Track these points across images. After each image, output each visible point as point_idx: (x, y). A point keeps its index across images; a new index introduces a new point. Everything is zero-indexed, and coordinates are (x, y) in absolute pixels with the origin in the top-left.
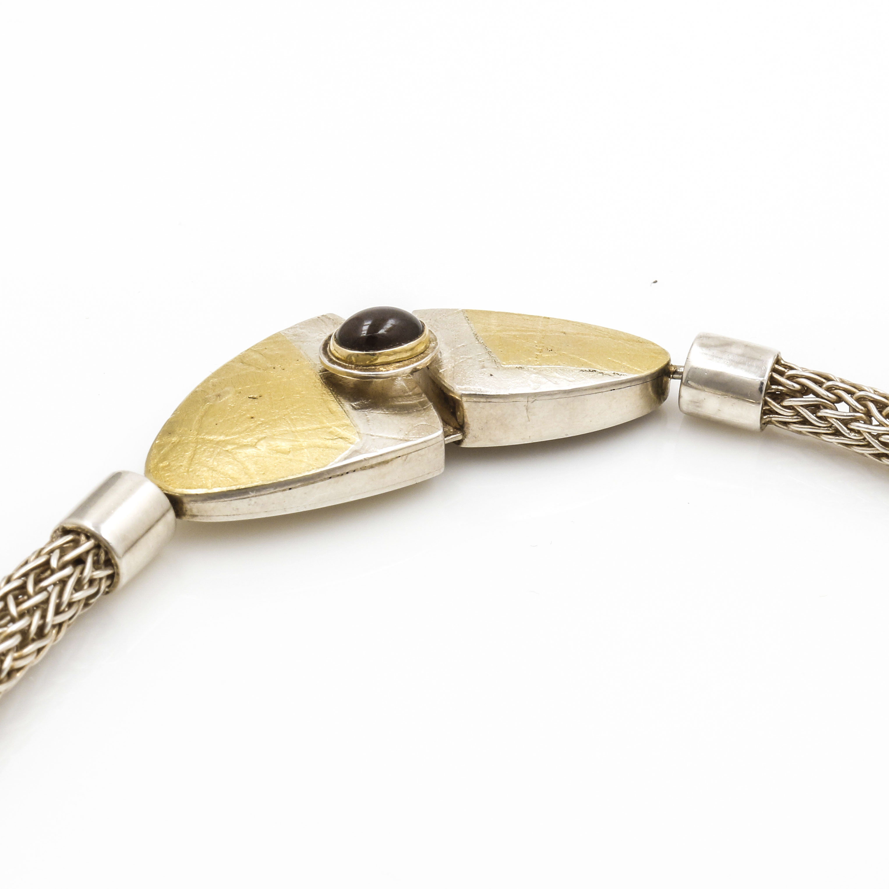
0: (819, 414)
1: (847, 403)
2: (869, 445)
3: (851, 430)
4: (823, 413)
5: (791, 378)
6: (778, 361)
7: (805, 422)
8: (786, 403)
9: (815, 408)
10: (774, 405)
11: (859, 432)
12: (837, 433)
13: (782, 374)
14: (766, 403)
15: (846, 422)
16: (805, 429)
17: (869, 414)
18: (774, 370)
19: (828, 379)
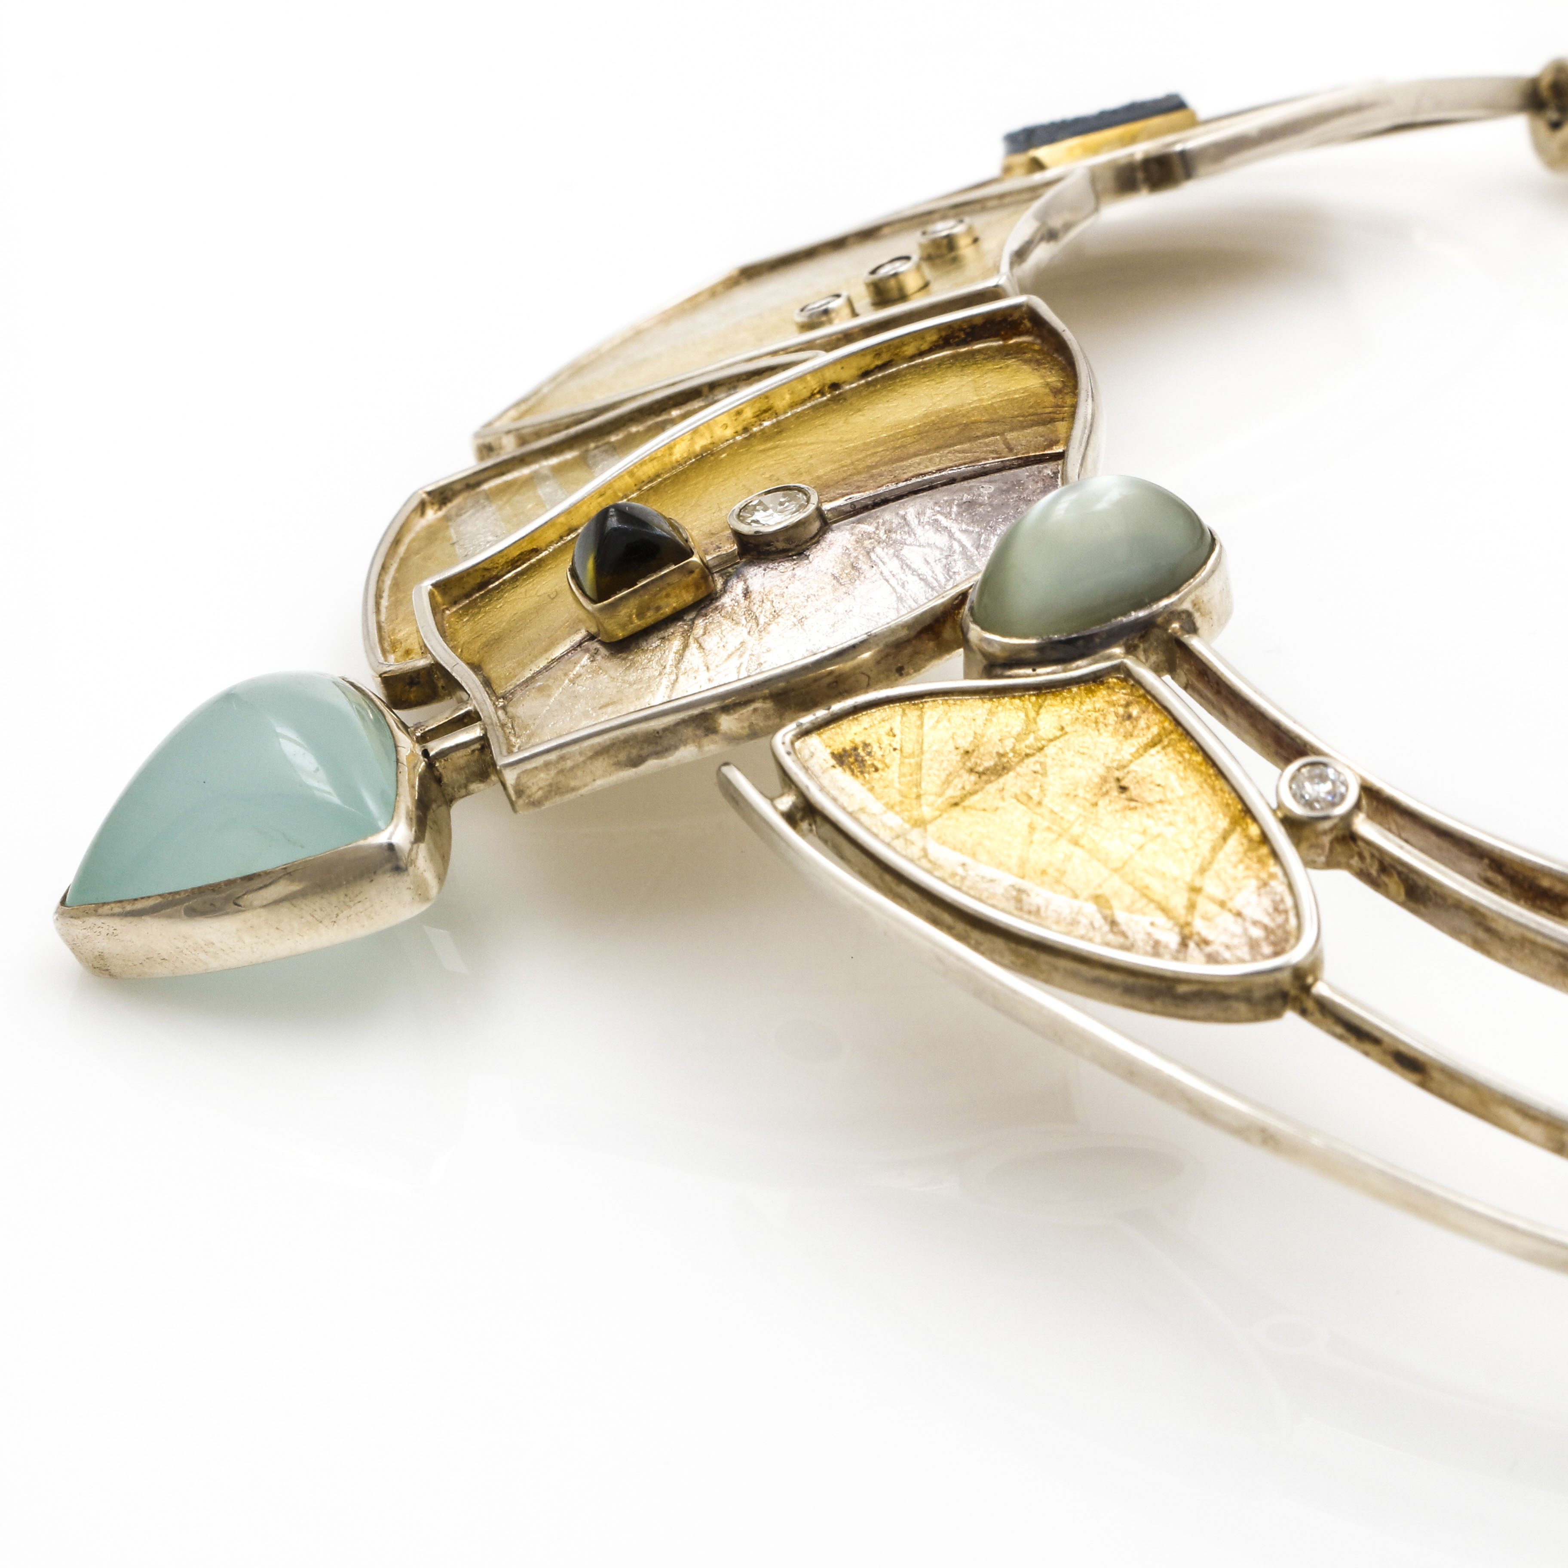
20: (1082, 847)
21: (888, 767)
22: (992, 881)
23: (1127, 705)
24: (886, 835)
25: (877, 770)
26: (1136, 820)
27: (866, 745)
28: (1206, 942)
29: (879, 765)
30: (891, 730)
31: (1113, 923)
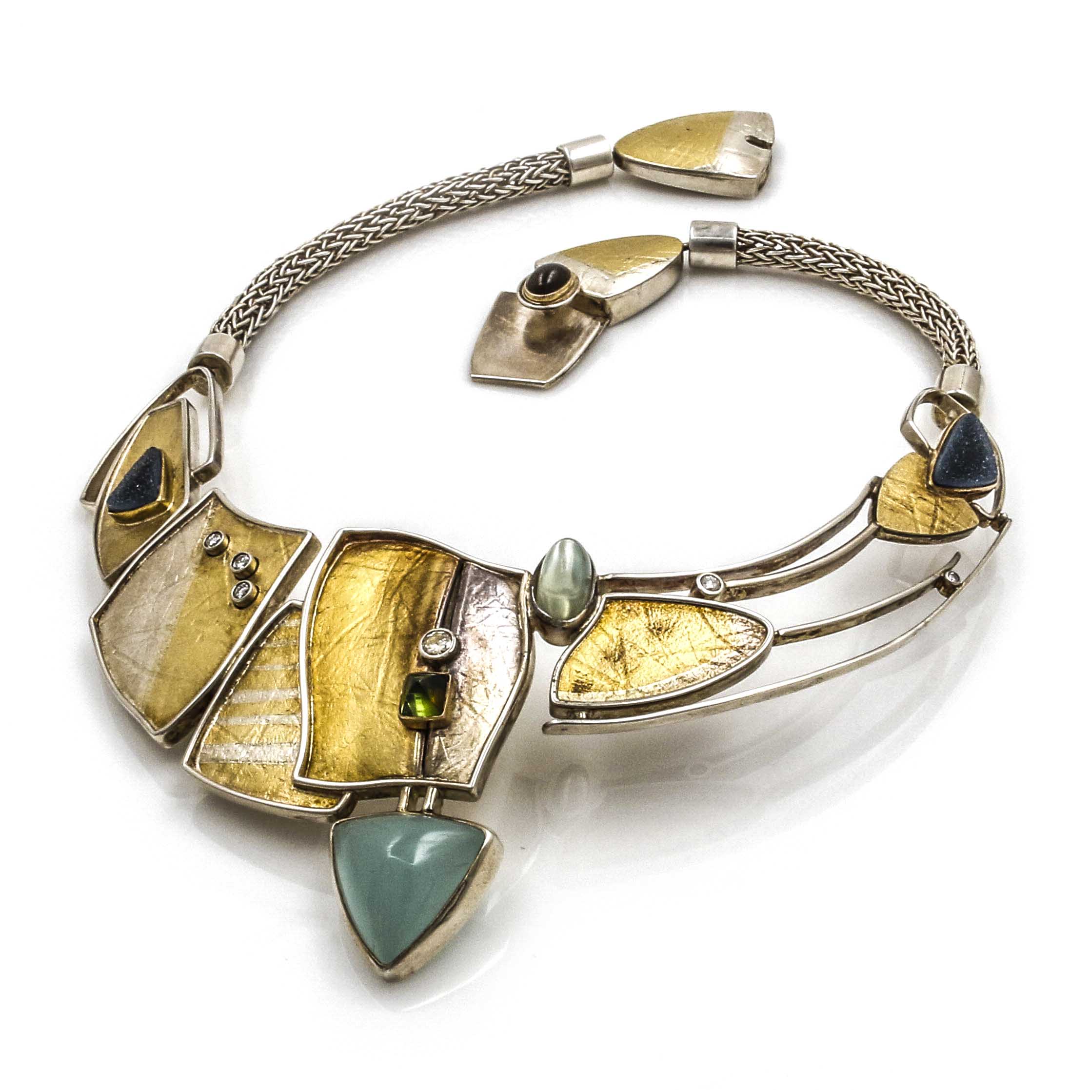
0: (767, 254)
1: (780, 244)
2: (796, 266)
3: (786, 260)
4: (770, 253)
5: (748, 237)
6: (739, 229)
7: (760, 260)
8: (748, 252)
9: (764, 252)
10: (742, 254)
11: (789, 260)
12: (778, 263)
13: (742, 236)
14: (737, 254)
15: (782, 256)
16: (760, 263)
17: (792, 248)
18: (739, 235)
19: (768, 234)
20: (675, 653)
21: (593, 681)
22: (670, 683)
23: (624, 607)
24: (623, 698)
25: (592, 685)
26: (677, 633)
27: (577, 681)
28: (744, 646)
29: (591, 683)
30: (576, 671)
31: (715, 664)
